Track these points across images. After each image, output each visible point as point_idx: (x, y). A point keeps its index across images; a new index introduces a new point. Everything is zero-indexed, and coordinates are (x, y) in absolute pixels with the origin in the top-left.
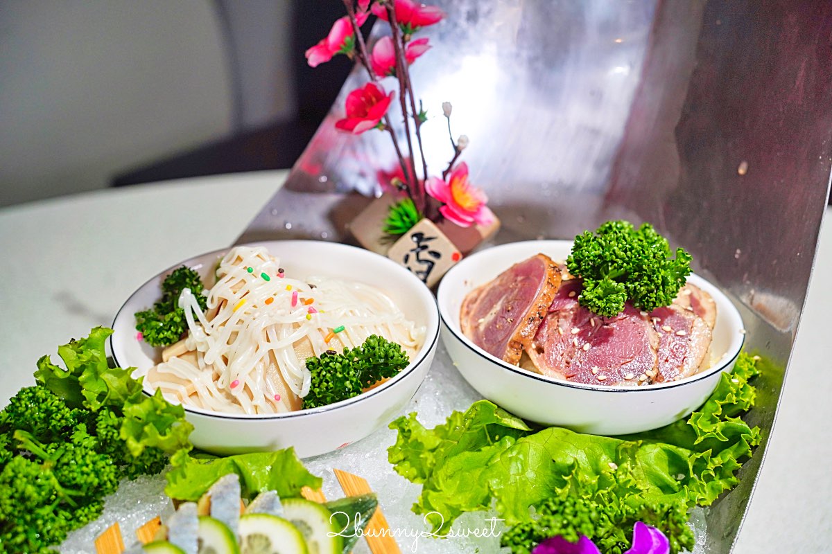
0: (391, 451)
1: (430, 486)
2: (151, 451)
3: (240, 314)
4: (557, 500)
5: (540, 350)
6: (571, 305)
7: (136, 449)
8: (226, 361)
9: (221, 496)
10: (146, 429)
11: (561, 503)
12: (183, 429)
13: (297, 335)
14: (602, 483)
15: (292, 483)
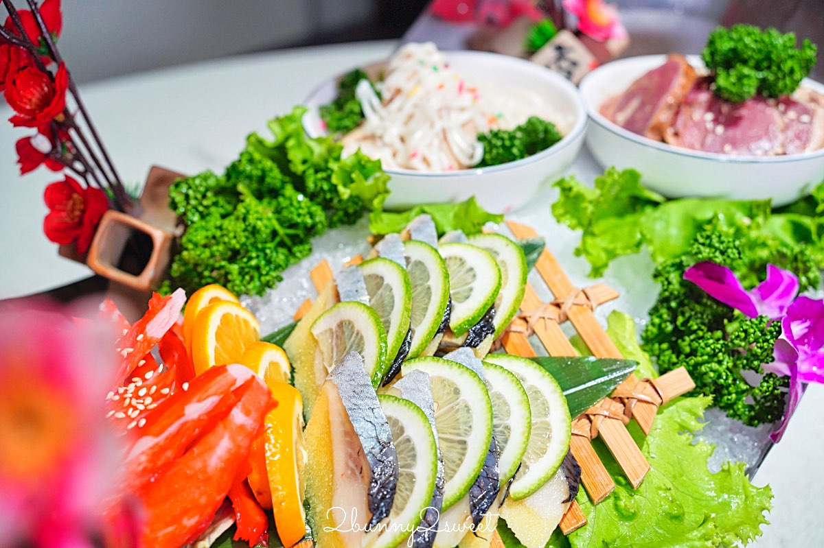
0: (554, 207)
1: (588, 232)
2: (355, 199)
3: (414, 99)
4: (704, 234)
5: (676, 134)
6: (704, 97)
7: (344, 193)
8: (402, 140)
9: (418, 230)
10: (354, 176)
11: (708, 237)
12: (382, 180)
13: (465, 117)
14: (738, 233)
15: (476, 222)
